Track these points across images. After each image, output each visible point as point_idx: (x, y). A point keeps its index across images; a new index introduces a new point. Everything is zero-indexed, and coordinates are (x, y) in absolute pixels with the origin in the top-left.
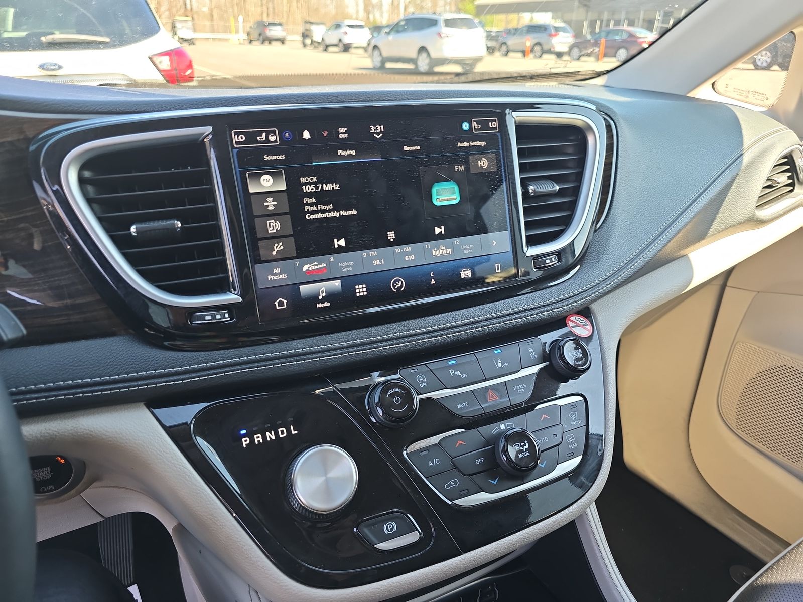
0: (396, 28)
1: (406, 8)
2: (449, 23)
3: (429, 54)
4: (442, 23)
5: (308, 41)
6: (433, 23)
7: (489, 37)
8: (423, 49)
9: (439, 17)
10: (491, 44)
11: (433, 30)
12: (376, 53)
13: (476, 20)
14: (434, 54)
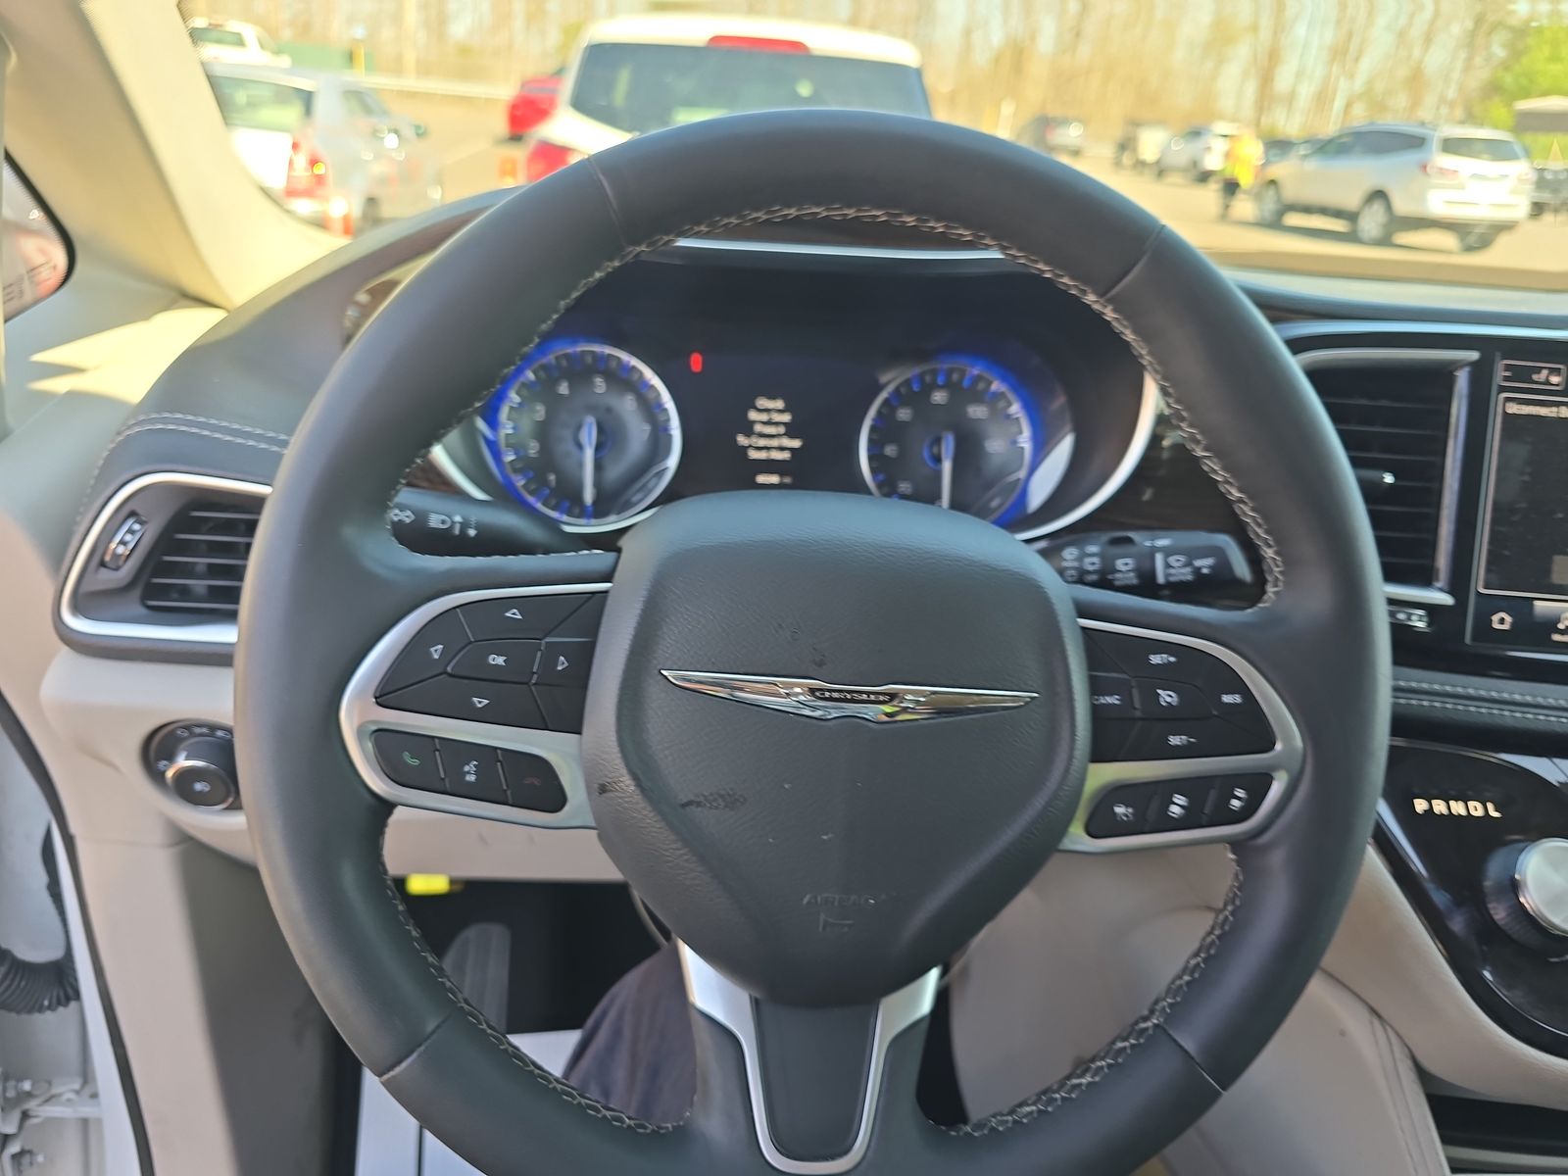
0: (1329, 148)
1: (1348, 106)
2: (1451, 146)
3: (1389, 207)
4: (1435, 145)
5: (1126, 159)
6: (1414, 142)
7: (1541, 183)
8: (1379, 195)
9: (1431, 132)
10: (1545, 196)
11: (1411, 158)
12: (1271, 193)
13: (1518, 149)
14: (1402, 206)
